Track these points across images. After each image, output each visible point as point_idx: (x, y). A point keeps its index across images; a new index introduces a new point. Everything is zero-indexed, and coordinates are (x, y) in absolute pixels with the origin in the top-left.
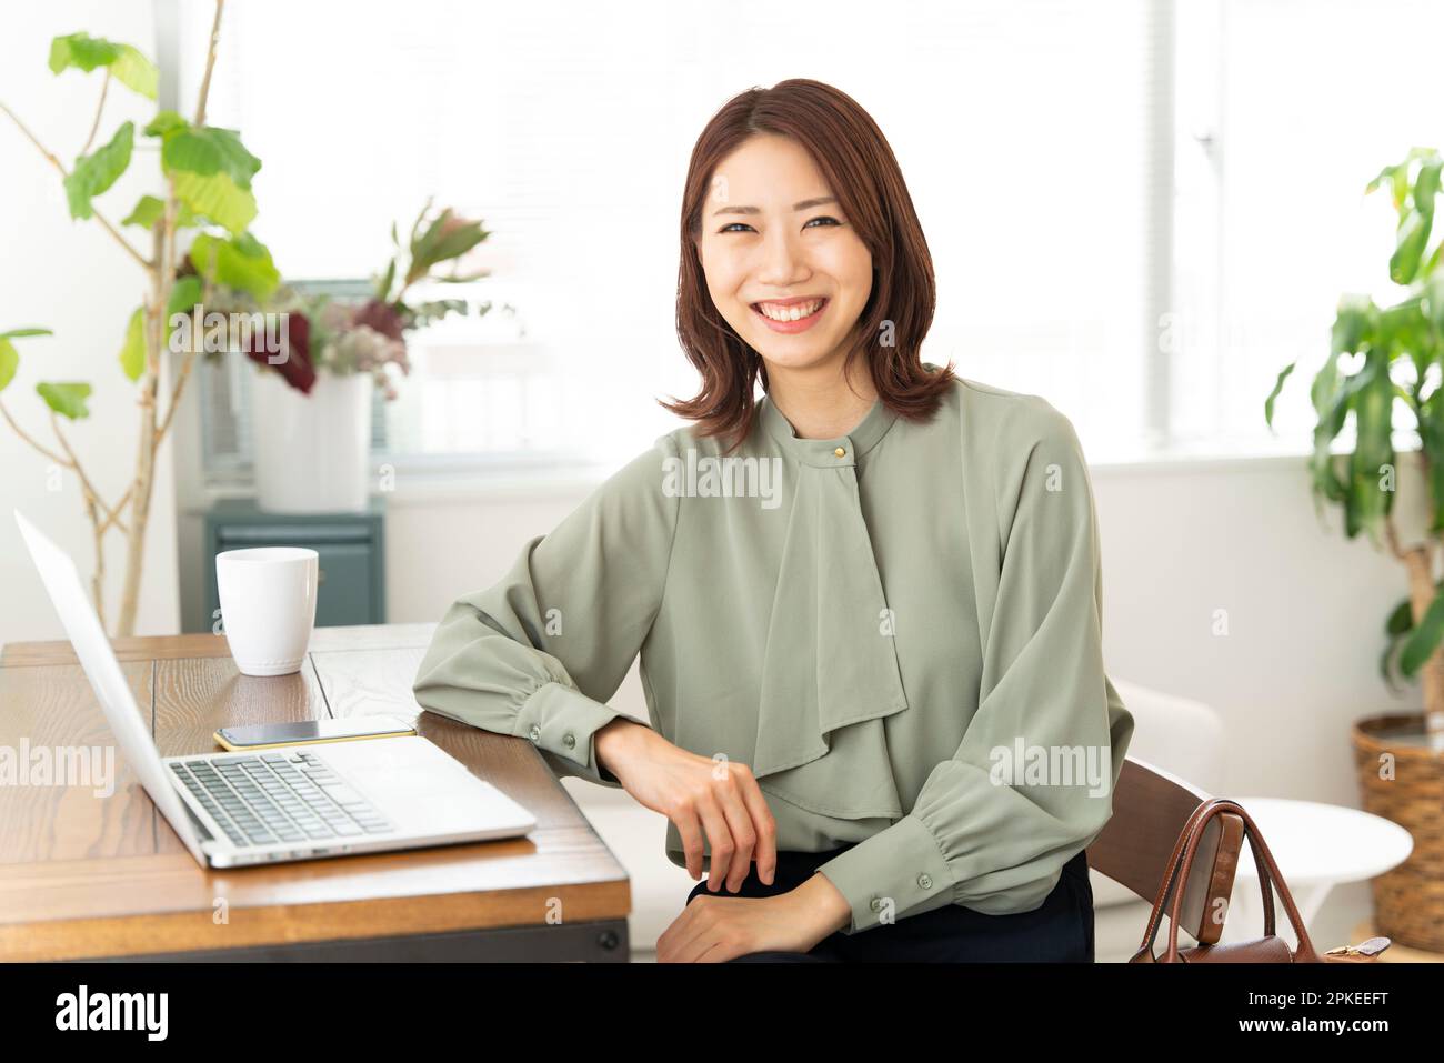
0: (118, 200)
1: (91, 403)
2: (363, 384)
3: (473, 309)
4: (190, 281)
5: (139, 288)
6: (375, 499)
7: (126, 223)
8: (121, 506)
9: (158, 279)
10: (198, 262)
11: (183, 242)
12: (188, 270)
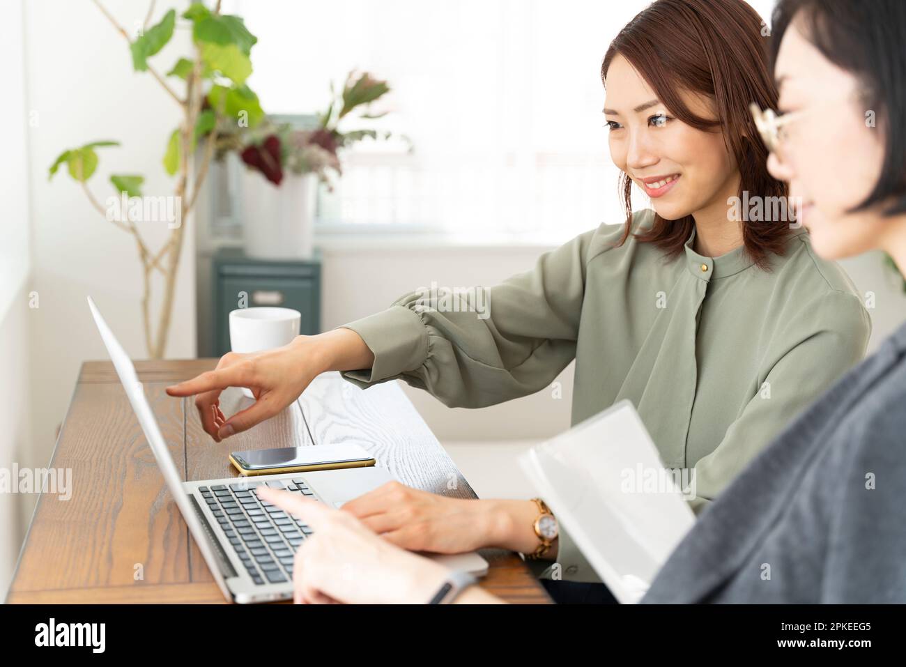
0: (164, 60)
1: (144, 188)
2: (311, 180)
3: (380, 136)
4: (208, 114)
5: (176, 117)
6: (317, 250)
7: (170, 74)
8: (162, 254)
9: (188, 111)
10: (213, 101)
11: (205, 87)
12: (206, 105)
